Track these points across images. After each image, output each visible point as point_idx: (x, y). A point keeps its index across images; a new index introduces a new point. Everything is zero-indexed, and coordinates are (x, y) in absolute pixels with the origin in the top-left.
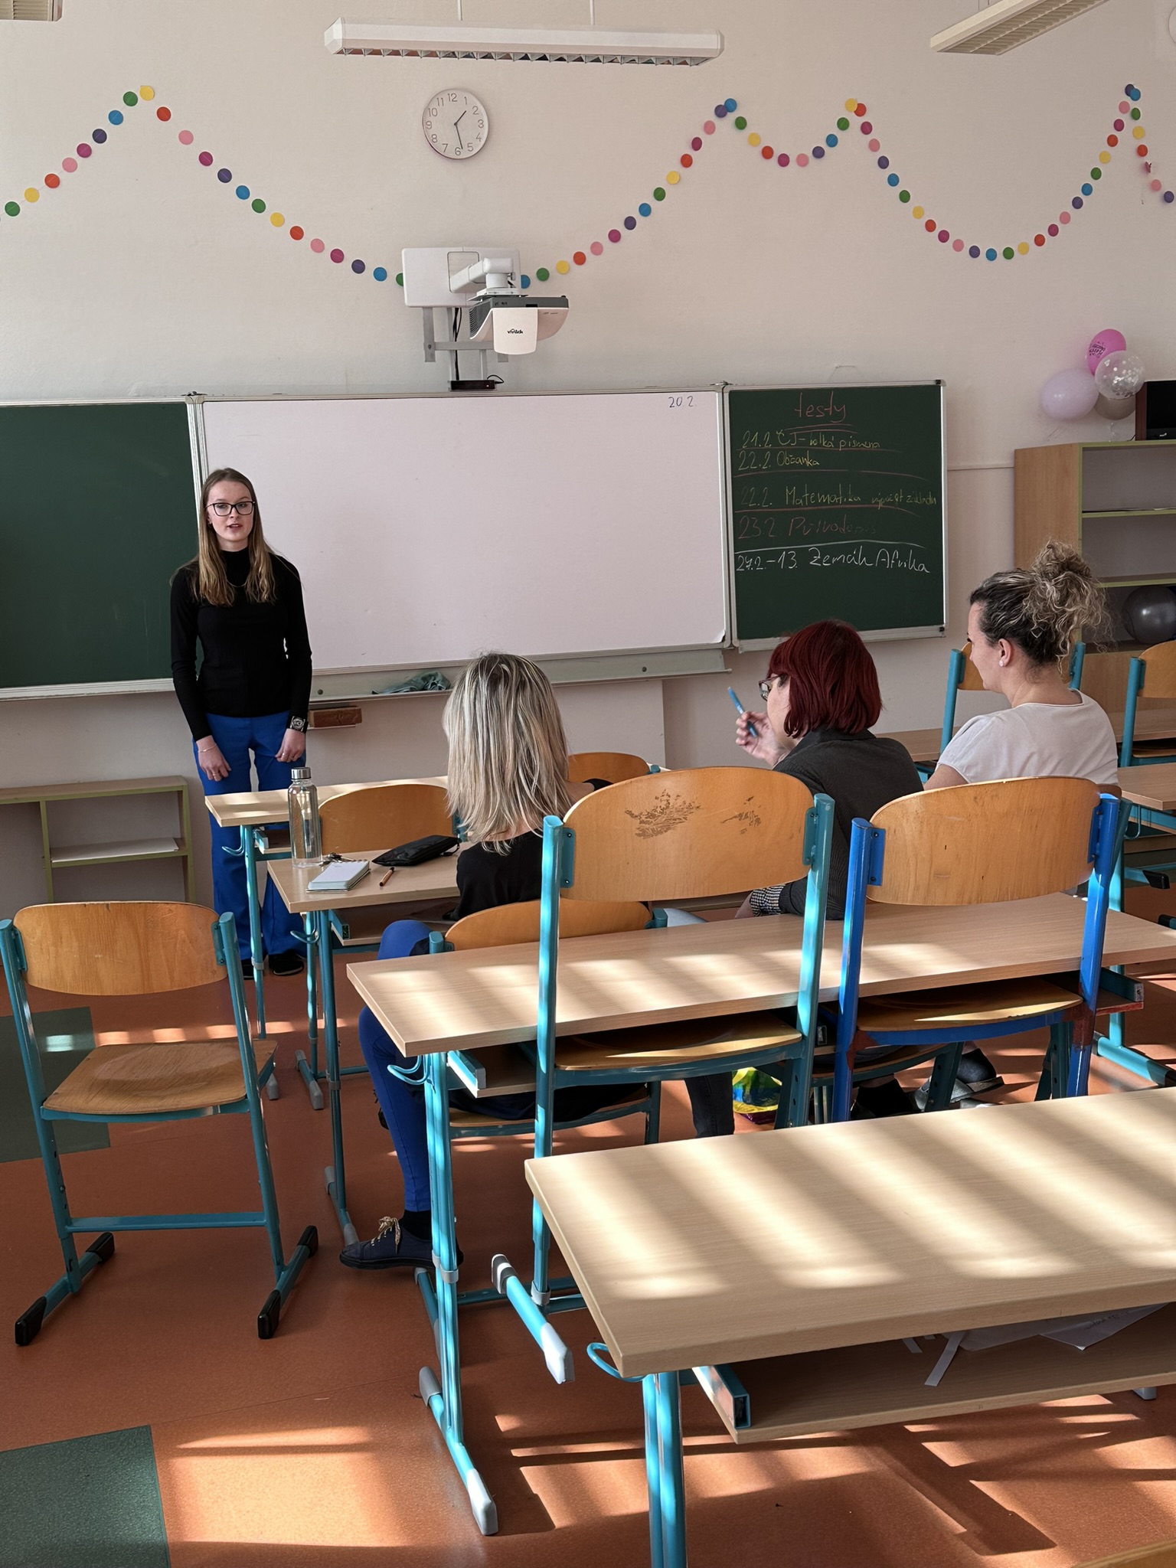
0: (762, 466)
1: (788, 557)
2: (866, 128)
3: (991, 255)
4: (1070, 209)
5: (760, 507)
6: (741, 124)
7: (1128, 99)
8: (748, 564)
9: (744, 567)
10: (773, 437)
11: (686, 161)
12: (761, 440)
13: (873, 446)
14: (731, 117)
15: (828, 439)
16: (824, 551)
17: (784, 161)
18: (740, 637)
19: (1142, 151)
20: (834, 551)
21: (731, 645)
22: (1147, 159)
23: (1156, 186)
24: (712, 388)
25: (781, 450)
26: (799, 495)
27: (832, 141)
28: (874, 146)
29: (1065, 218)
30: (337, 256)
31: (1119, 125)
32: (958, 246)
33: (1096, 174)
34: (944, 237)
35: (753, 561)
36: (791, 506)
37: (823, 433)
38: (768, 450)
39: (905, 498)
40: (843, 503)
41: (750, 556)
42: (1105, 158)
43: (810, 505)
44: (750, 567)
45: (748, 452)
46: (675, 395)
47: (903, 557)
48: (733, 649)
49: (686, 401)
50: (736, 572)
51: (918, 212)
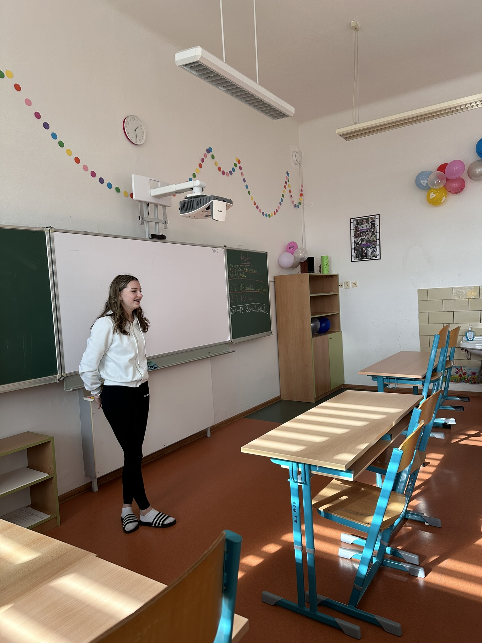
0: (235, 276)
1: (242, 308)
2: (240, 168)
3: (266, 216)
4: (279, 205)
5: (235, 291)
6: (213, 157)
7: (287, 175)
10: (236, 266)
11: (200, 166)
12: (234, 268)
13: (255, 272)
14: (211, 154)
15: (247, 269)
16: (249, 307)
17: (223, 173)
18: (233, 339)
19: (290, 191)
20: (250, 307)
21: (231, 342)
22: (291, 194)
23: (293, 202)
24: (222, 247)
25: (239, 271)
26: (243, 287)
27: (233, 170)
28: (242, 174)
29: (279, 207)
30: (93, 174)
31: (286, 183)
32: (260, 211)
33: (283, 196)
34: (257, 207)
35: (234, 311)
36: (241, 291)
37: (246, 266)
38: (235, 271)
39: (262, 289)
40: (251, 290)
41: (234, 308)
42: (284, 191)
43: (245, 291)
44: (234, 313)
45: (231, 271)
46: (214, 249)
47: (263, 309)
48: (232, 343)
49: (217, 251)
50: (231, 314)
51: (252, 199)
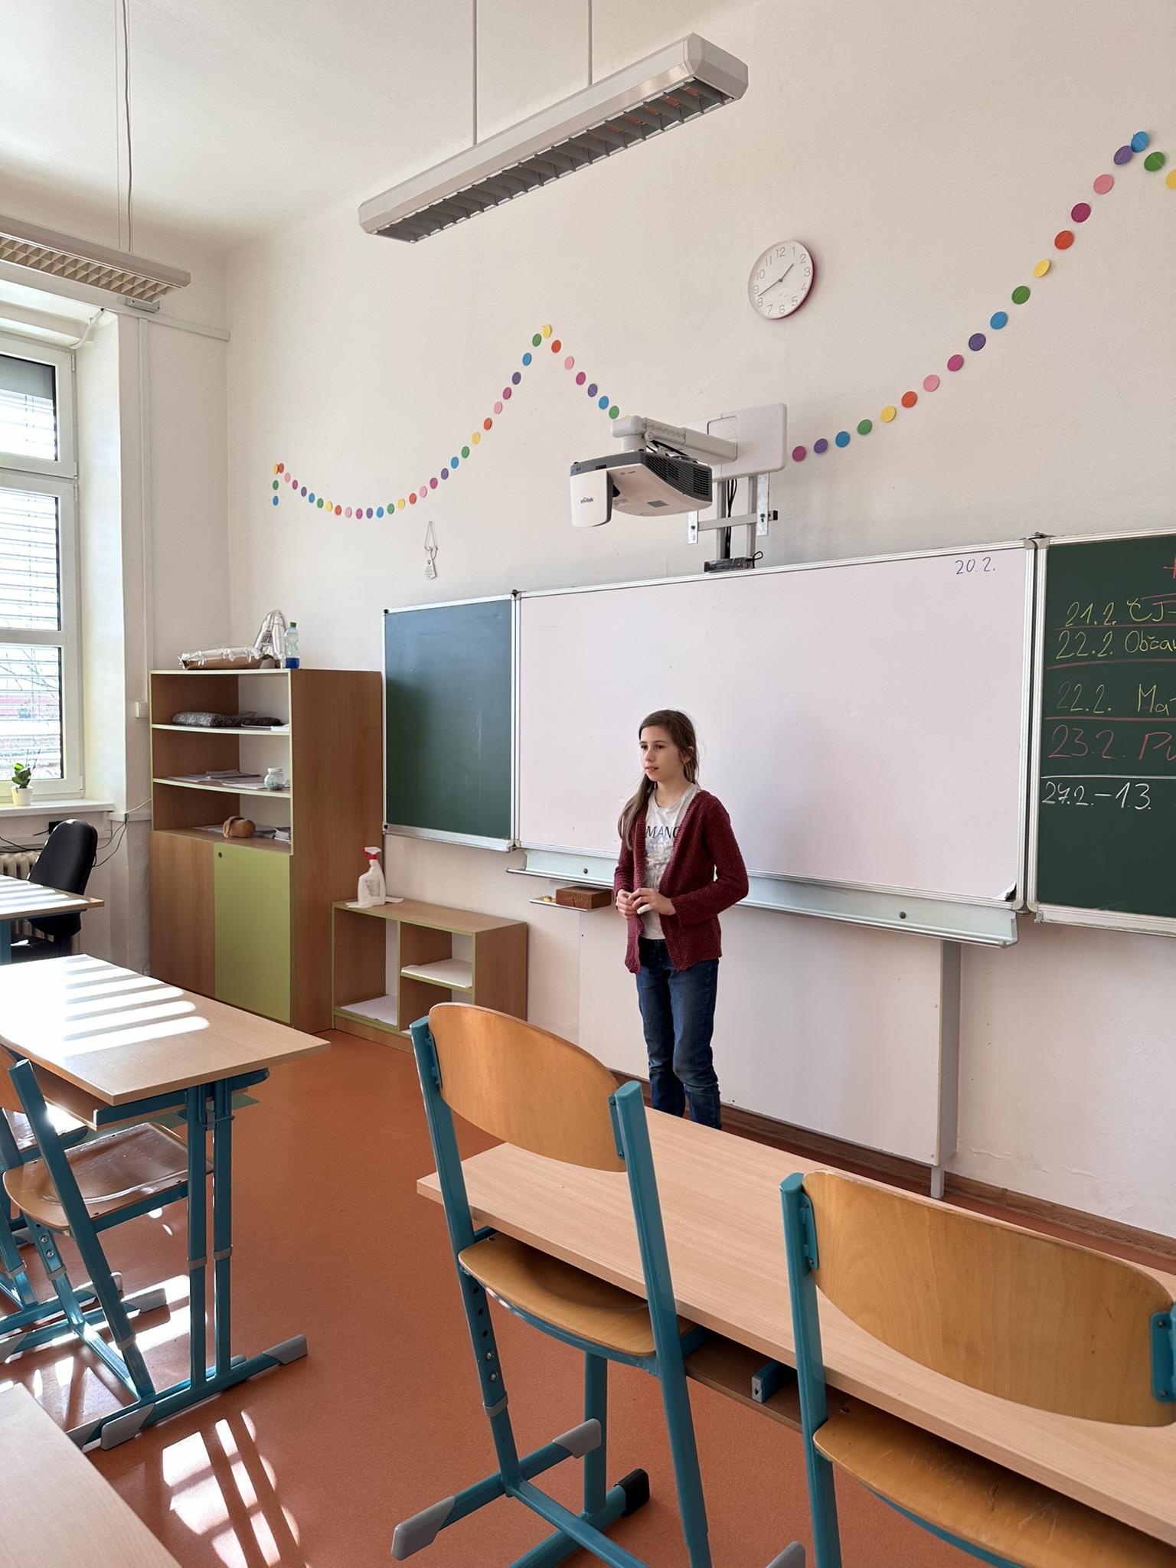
0: (1097, 653)
1: (1134, 792)
5: (1091, 713)
6: (1155, 162)
8: (1063, 795)
9: (1055, 798)
10: (1121, 609)
12: (1098, 614)
14: (1141, 158)
18: (1042, 899)
21: (1027, 906)
24: (1020, 543)
26: (1163, 699)
35: (1071, 794)
36: (1145, 713)
38: (1108, 629)
41: (1066, 783)
44: (1066, 800)
45: (1073, 632)
48: (1029, 912)
50: (1041, 806)
